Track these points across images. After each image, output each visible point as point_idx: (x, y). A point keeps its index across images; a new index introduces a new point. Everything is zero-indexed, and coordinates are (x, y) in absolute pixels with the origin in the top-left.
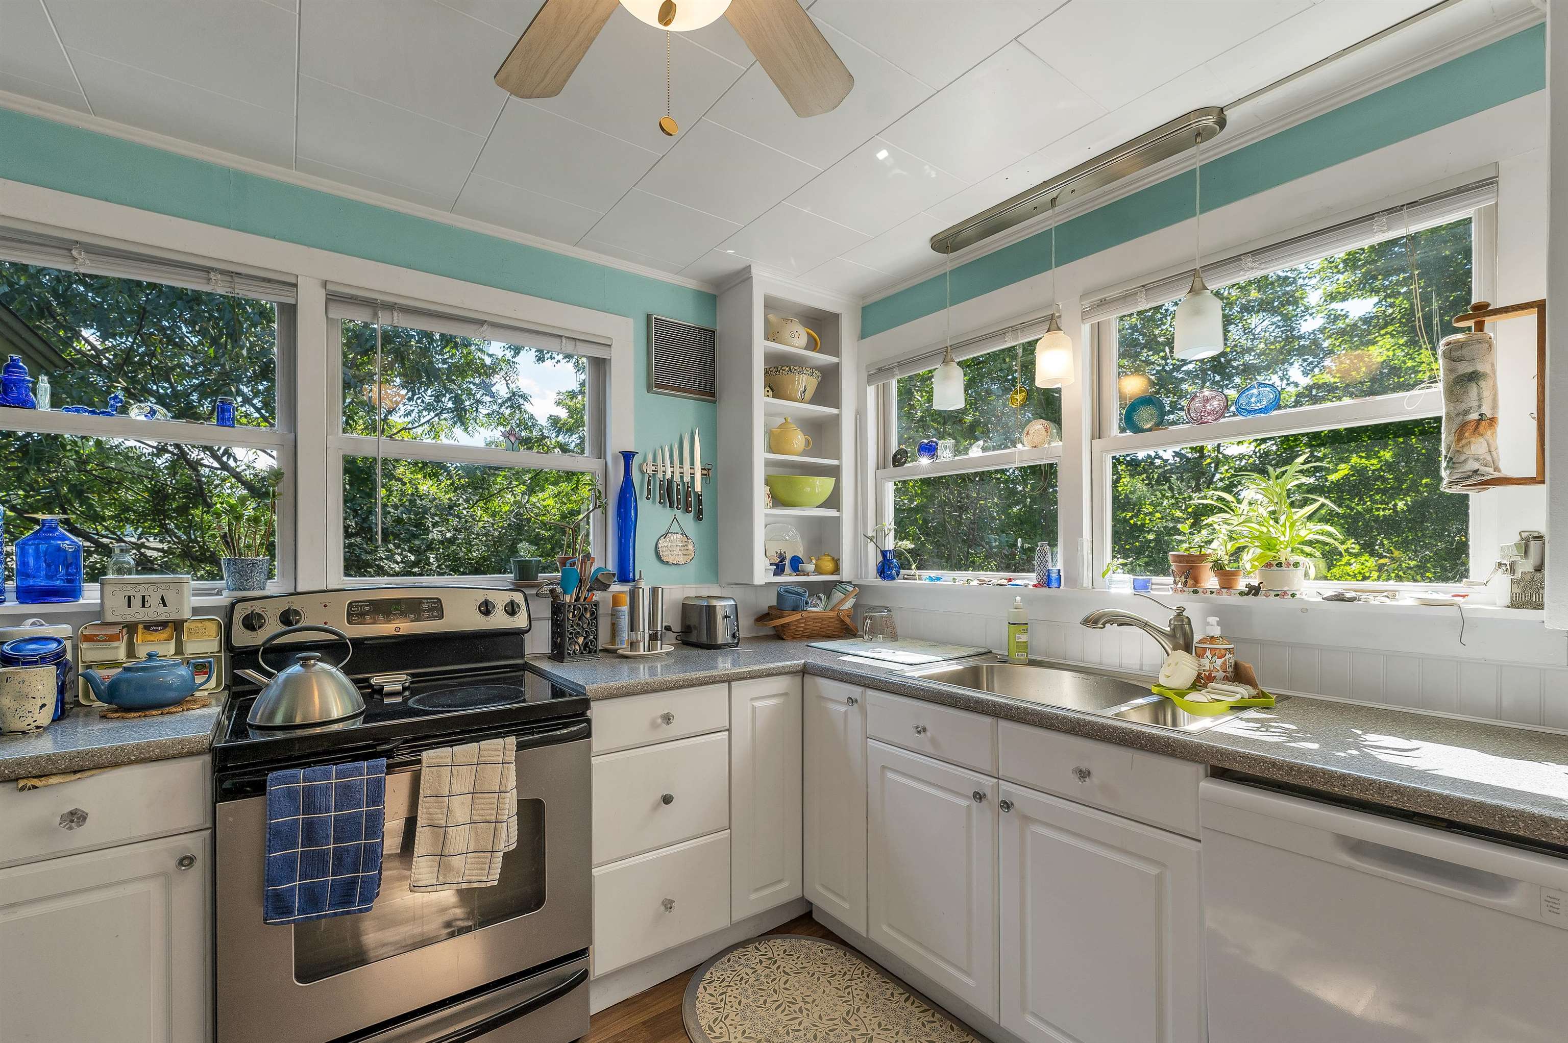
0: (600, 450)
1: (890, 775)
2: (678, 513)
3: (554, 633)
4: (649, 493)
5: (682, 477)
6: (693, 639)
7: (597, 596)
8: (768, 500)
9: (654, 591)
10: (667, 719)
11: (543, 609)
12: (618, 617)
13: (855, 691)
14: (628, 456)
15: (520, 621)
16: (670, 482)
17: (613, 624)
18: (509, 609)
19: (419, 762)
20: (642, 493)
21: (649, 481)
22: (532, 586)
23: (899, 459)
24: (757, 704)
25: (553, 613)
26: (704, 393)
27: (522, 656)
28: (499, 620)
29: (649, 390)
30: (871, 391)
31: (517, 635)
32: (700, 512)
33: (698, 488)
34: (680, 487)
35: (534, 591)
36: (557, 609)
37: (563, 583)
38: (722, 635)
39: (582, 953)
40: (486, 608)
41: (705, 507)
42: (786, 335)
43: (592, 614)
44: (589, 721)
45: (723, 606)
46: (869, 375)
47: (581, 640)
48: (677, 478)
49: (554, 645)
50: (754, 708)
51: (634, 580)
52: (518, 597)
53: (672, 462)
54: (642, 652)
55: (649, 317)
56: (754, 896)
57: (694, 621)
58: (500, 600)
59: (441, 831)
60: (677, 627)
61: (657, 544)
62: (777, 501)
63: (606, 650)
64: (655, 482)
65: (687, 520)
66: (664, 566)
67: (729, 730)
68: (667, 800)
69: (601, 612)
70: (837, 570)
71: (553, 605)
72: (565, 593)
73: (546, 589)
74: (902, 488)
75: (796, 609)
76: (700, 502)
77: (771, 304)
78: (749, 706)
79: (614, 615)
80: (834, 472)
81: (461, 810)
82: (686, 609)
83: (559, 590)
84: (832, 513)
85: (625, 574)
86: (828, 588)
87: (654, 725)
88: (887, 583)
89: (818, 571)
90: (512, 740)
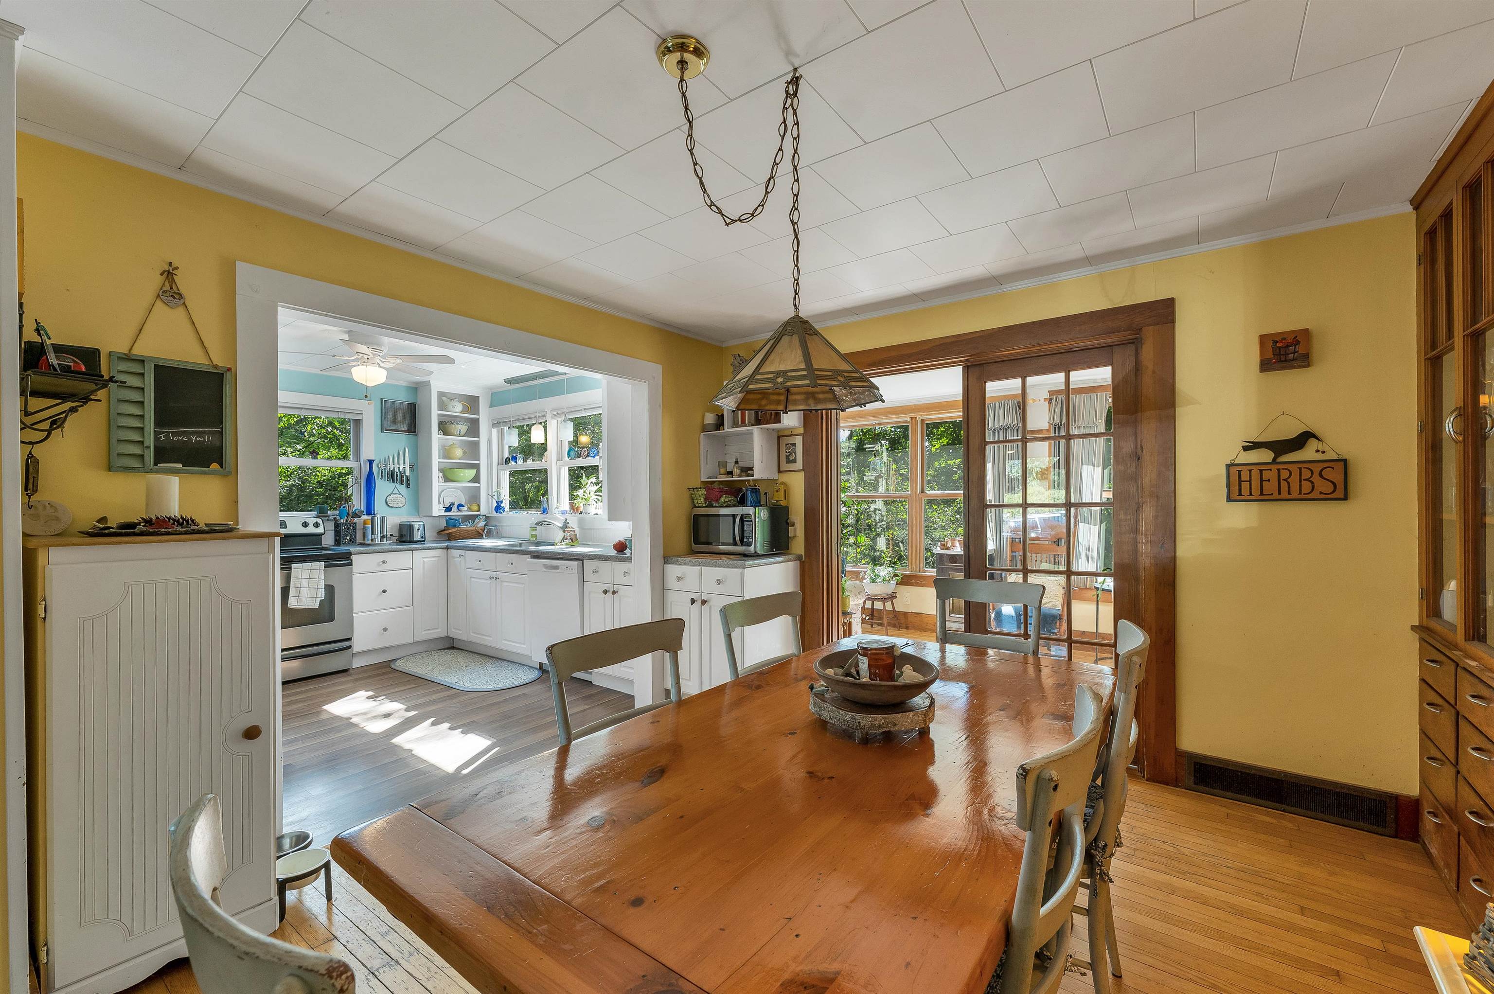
0: (358, 457)
1: (473, 579)
2: (398, 485)
3: (335, 536)
4: (382, 476)
5: (399, 469)
6: (404, 540)
7: (356, 520)
8: (442, 480)
9: (383, 518)
10: (384, 562)
11: (331, 526)
12: (366, 530)
13: (462, 552)
14: (371, 462)
15: (320, 530)
16: (393, 471)
17: (364, 533)
18: (316, 525)
19: (290, 568)
20: (378, 477)
21: (382, 472)
22: (326, 517)
23: (507, 461)
24: (425, 560)
25: (335, 527)
26: (411, 432)
27: (321, 545)
28: (311, 530)
29: (382, 431)
30: (495, 431)
31: (320, 535)
32: (409, 484)
33: (408, 473)
34: (398, 474)
35: (327, 519)
36: (337, 526)
37: (340, 515)
38: (417, 537)
39: (349, 639)
40: (305, 525)
41: (411, 482)
42: (450, 407)
43: (353, 527)
44: (352, 560)
45: (416, 526)
46: (493, 424)
47: (348, 538)
48: (396, 470)
49: (336, 540)
50: (424, 561)
51: (374, 514)
52: (319, 521)
53: (394, 463)
54: (377, 542)
55: (382, 399)
56: (424, 633)
57: (404, 533)
58: (312, 521)
59: (298, 589)
60: (396, 534)
61: (386, 500)
62: (447, 479)
63: (361, 544)
64: (385, 471)
65: (402, 488)
66: (390, 508)
67: (412, 569)
68: (384, 591)
69: (357, 528)
70: (479, 511)
71: (335, 524)
72: (341, 518)
73: (332, 518)
74: (512, 474)
75: (454, 526)
76: (408, 480)
77: (441, 395)
78: (422, 561)
79: (364, 529)
80: (477, 467)
81: (305, 583)
82: (401, 527)
83: (338, 518)
84: (476, 484)
85: (370, 511)
86: (473, 518)
87: (379, 565)
88: (498, 515)
89: (470, 509)
90: (323, 563)
